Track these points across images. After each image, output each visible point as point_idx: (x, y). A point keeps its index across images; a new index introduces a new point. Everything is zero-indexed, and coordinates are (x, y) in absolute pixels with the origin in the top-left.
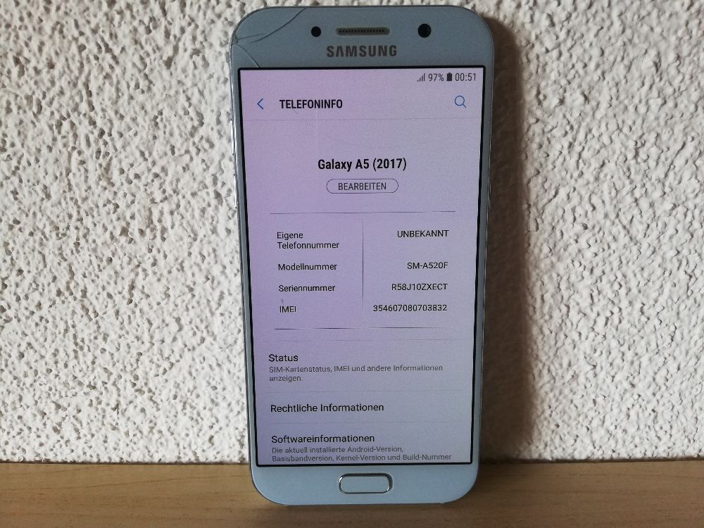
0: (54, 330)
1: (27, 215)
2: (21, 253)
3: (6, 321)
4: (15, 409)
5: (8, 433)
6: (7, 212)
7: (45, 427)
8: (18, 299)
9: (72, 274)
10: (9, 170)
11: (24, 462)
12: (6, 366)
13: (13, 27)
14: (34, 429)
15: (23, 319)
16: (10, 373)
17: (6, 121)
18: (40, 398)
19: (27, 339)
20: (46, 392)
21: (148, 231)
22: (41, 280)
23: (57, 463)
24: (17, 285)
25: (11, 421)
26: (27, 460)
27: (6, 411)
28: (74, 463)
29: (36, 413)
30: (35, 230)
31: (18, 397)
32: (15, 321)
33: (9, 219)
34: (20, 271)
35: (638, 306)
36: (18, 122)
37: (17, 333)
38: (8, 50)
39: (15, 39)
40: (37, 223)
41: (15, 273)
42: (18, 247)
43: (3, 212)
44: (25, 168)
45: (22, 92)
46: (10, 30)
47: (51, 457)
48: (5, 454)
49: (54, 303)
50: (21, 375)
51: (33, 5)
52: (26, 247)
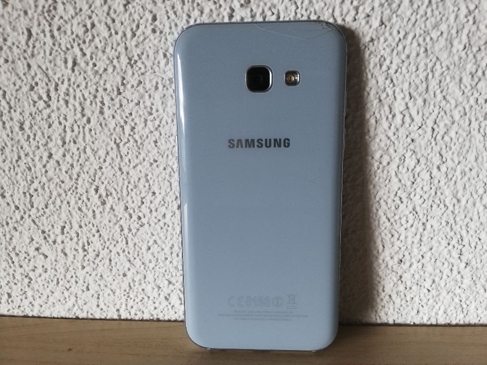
0: (172, 232)
1: (163, 157)
2: (156, 181)
3: (141, 226)
4: (140, 284)
5: (134, 300)
6: (149, 154)
7: (159, 297)
8: (151, 211)
10: (153, 127)
11: (142, 320)
12: (138, 255)
13: (164, 33)
14: (152, 298)
15: (153, 224)
16: (140, 260)
17: (154, 95)
18: (158, 277)
19: (154, 238)
20: (163, 273)
22: (168, 199)
23: (165, 321)
24: (151, 202)
25: (137, 292)
26: (145, 318)
27: (134, 286)
28: (175, 321)
29: (155, 287)
30: (167, 166)
31: (144, 276)
32: (147, 226)
33: (150, 159)
34: (154, 193)
36: (162, 96)
37: (147, 234)
38: (160, 48)
39: (165, 41)
40: (168, 162)
41: (150, 194)
42: (154, 177)
43: (147, 154)
44: (164, 126)
45: (166, 76)
46: (162, 35)
47: (161, 317)
48: (130, 314)
49: (174, 214)
50: (147, 262)
51: (178, 19)
52: (160, 178)
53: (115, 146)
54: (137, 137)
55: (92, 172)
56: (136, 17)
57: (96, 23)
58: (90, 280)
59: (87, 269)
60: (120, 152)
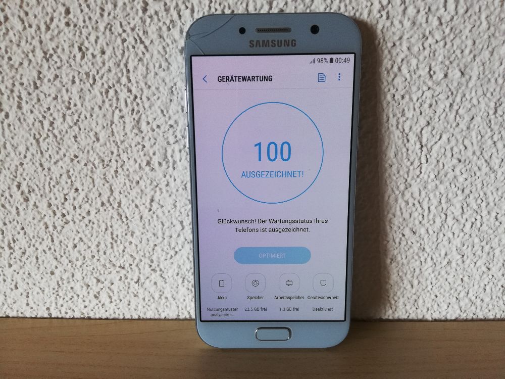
0: (98, 229)
1: (83, 152)
2: (78, 177)
3: (66, 223)
4: (69, 282)
5: (64, 299)
6: (70, 150)
7: (89, 295)
8: (75, 208)
9: (112, 191)
10: (72, 122)
11: (73, 318)
12: (65, 253)
13: (78, 26)
14: (81, 296)
15: (77, 222)
16: (67, 258)
17: (71, 89)
18: (86, 275)
19: (79, 235)
20: (91, 271)
21: (164, 163)
22: (91, 195)
23: (96, 319)
24: (74, 199)
25: (66, 291)
26: (76, 317)
27: (63, 284)
28: (107, 319)
29: (83, 285)
30: (88, 162)
31: (71, 274)
32: (71, 223)
33: (71, 155)
34: (77, 190)
35: (494, 214)
36: (79, 90)
37: (73, 231)
38: (75, 42)
39: (80, 34)
40: (90, 158)
41: (73, 191)
42: (76, 173)
43: (67, 150)
44: (83, 120)
45: (83, 70)
46: (76, 28)
47: (92, 315)
48: (61, 313)
49: (99, 211)
50: (74, 260)
51: (92, 12)
52: (82, 174)
53: (34, 142)
54: (56, 132)
55: (13, 169)
56: (49, 10)
57: (9, 16)
58: (18, 278)
59: (14, 267)
60: (40, 147)
